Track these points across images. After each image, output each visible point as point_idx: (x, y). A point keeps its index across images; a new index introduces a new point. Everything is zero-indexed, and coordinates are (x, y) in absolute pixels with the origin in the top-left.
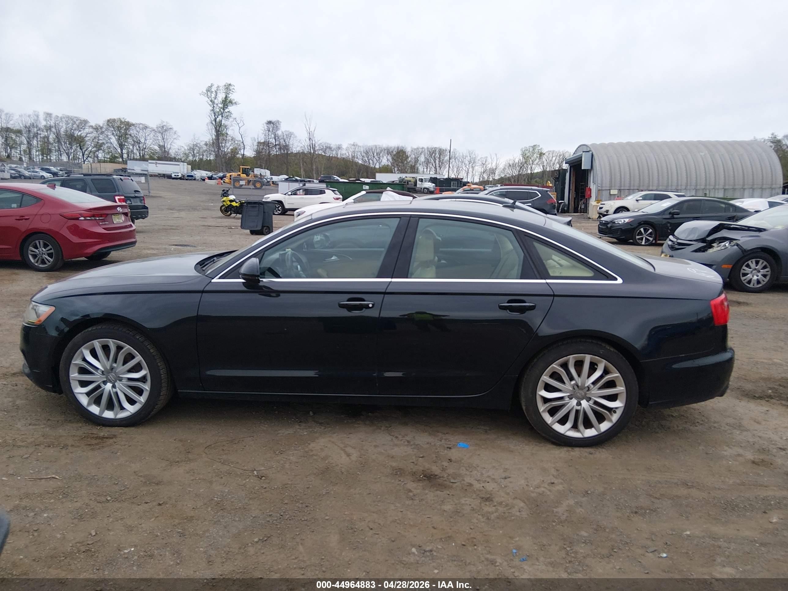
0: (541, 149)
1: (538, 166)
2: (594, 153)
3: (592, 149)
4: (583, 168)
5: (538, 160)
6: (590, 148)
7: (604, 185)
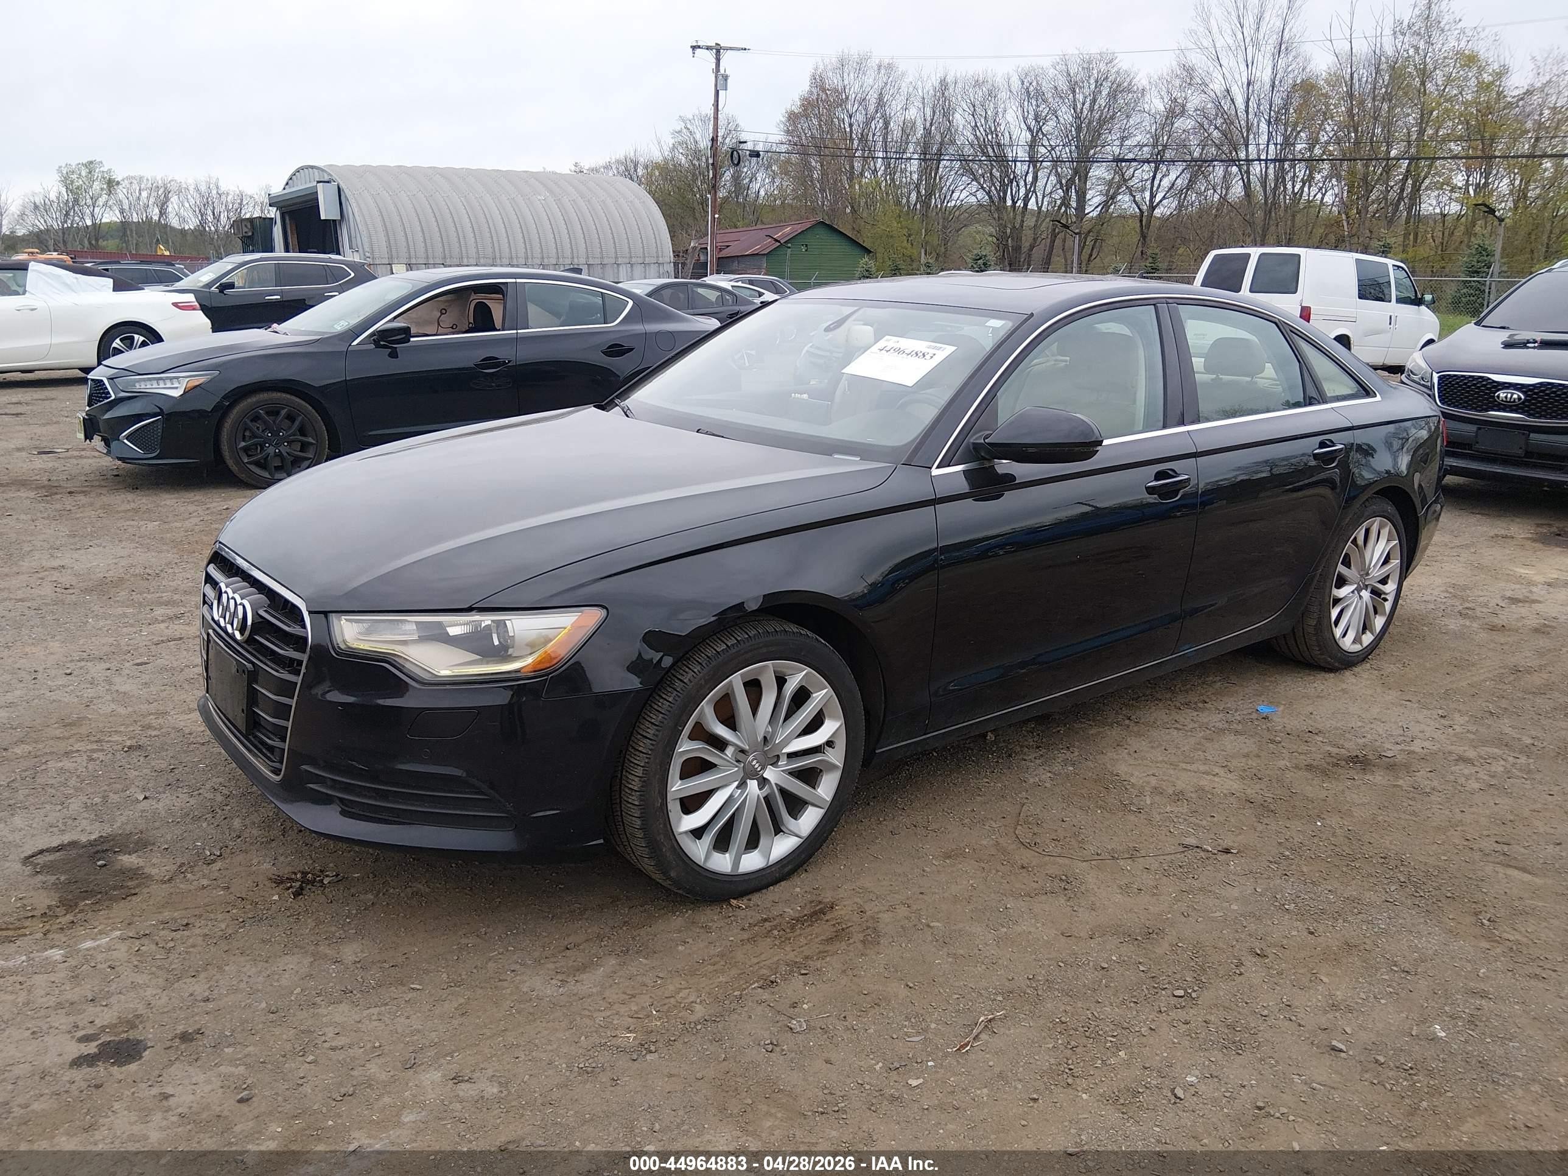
0: (110, 170)
1: (108, 209)
2: (342, 186)
3: (335, 177)
4: (323, 217)
5: (105, 197)
6: (329, 174)
7: (377, 255)
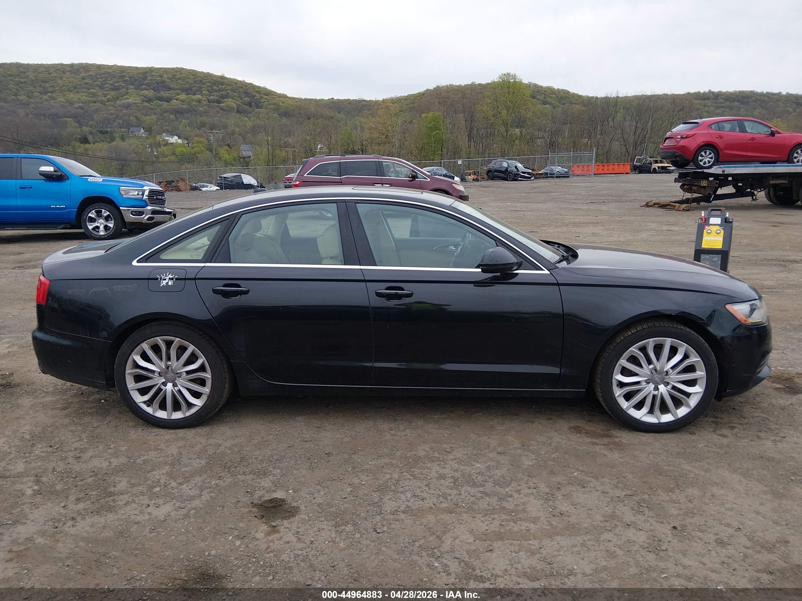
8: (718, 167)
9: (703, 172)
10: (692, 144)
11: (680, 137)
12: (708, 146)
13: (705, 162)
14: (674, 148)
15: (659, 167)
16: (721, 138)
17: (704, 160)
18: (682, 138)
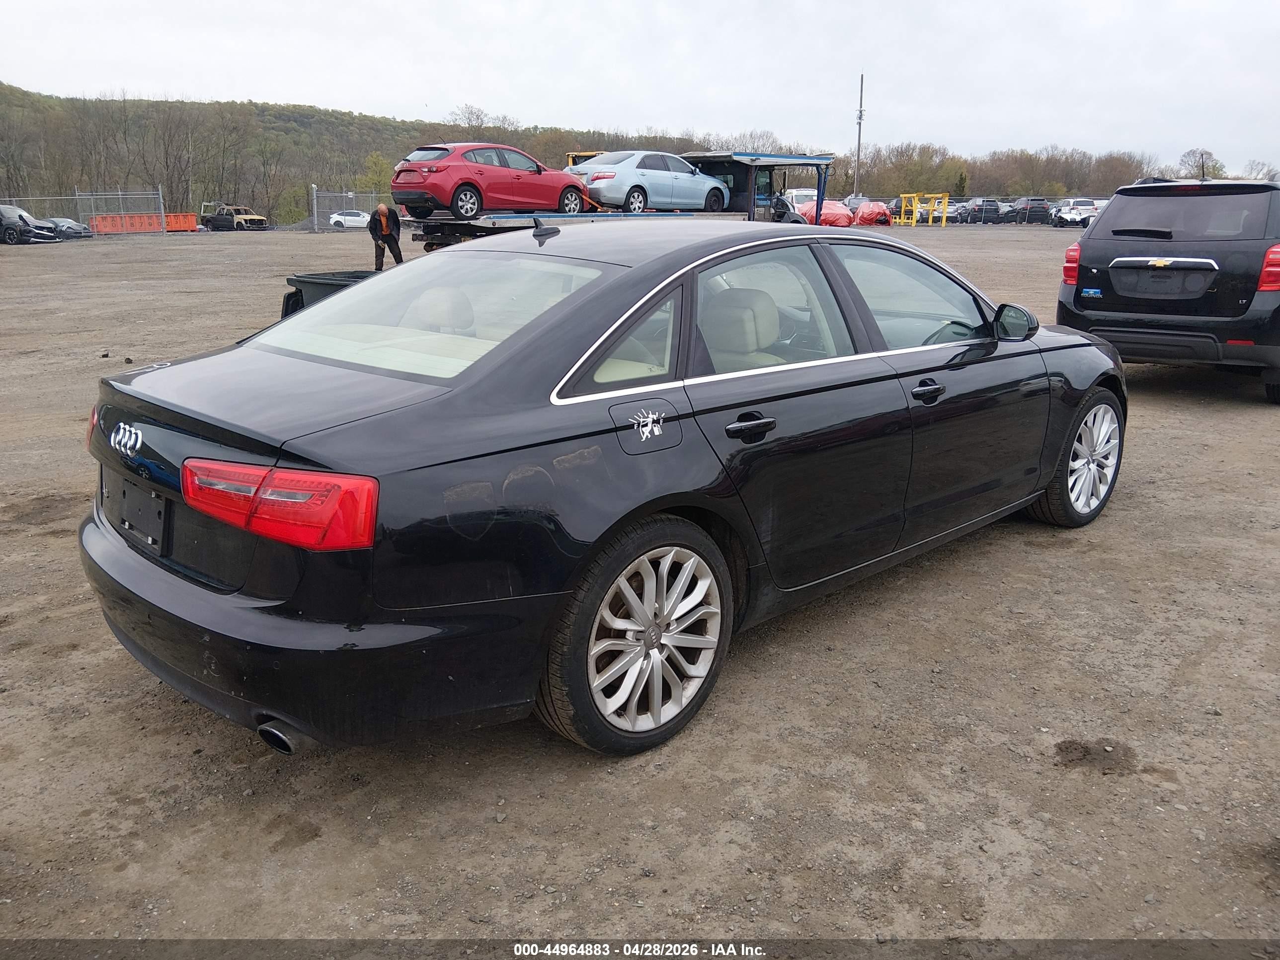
8: (487, 218)
9: (469, 224)
10: (448, 182)
11: (426, 170)
12: (468, 185)
13: (467, 209)
14: (420, 187)
15: (246, 221)
16: (481, 174)
17: (465, 207)
18: (430, 171)
